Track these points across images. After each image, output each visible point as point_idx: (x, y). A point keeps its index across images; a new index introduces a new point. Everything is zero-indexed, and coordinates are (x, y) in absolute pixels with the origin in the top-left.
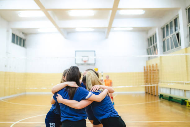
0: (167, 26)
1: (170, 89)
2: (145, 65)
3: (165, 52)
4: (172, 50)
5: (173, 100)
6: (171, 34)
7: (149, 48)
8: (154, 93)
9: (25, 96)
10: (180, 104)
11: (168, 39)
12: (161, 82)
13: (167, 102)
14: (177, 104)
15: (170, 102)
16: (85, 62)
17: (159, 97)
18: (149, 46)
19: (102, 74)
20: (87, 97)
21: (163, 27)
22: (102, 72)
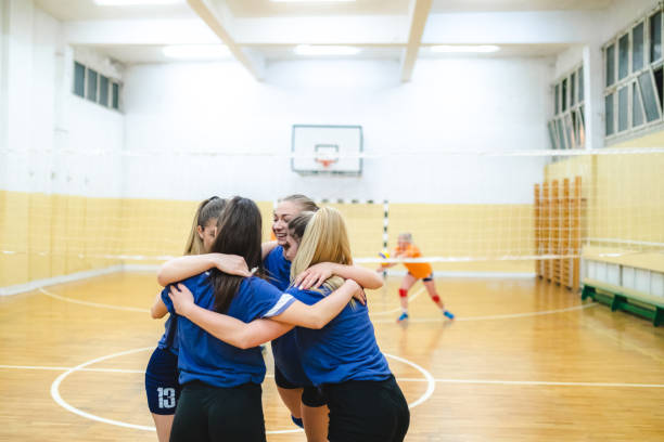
0: (623, 42)
1: (621, 267)
2: (540, 180)
3: (611, 136)
4: (636, 128)
5: (627, 307)
6: (634, 71)
7: (556, 118)
8: (566, 281)
9: (121, 276)
10: (651, 323)
11: (626, 88)
12: (593, 243)
13: (605, 314)
14: (641, 322)
15: (618, 313)
16: (326, 163)
17: (581, 294)
18: (557, 112)
19: (386, 208)
20: (270, 313)
21: (608, 45)
22: (386, 202)
